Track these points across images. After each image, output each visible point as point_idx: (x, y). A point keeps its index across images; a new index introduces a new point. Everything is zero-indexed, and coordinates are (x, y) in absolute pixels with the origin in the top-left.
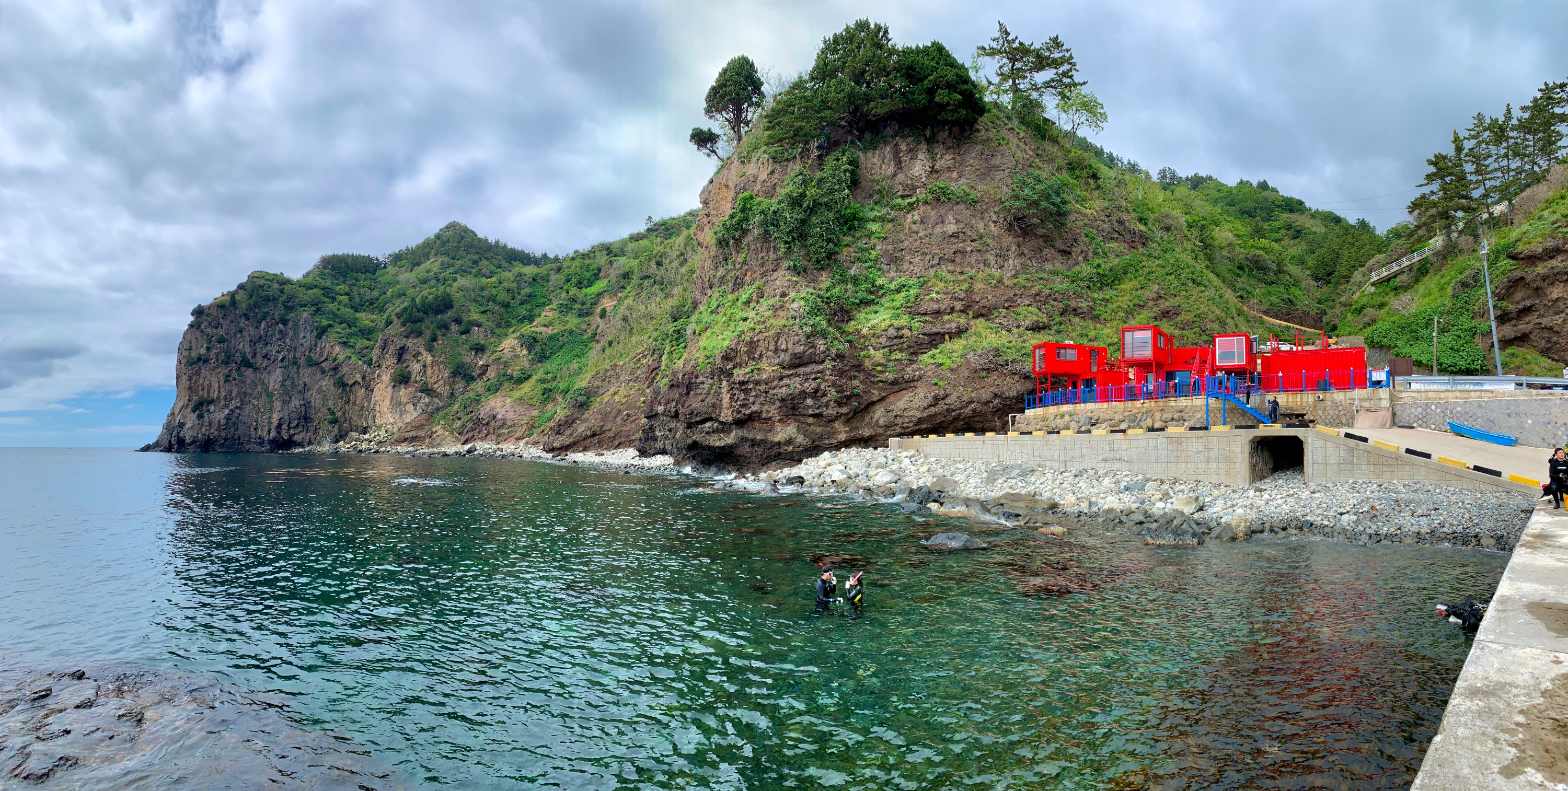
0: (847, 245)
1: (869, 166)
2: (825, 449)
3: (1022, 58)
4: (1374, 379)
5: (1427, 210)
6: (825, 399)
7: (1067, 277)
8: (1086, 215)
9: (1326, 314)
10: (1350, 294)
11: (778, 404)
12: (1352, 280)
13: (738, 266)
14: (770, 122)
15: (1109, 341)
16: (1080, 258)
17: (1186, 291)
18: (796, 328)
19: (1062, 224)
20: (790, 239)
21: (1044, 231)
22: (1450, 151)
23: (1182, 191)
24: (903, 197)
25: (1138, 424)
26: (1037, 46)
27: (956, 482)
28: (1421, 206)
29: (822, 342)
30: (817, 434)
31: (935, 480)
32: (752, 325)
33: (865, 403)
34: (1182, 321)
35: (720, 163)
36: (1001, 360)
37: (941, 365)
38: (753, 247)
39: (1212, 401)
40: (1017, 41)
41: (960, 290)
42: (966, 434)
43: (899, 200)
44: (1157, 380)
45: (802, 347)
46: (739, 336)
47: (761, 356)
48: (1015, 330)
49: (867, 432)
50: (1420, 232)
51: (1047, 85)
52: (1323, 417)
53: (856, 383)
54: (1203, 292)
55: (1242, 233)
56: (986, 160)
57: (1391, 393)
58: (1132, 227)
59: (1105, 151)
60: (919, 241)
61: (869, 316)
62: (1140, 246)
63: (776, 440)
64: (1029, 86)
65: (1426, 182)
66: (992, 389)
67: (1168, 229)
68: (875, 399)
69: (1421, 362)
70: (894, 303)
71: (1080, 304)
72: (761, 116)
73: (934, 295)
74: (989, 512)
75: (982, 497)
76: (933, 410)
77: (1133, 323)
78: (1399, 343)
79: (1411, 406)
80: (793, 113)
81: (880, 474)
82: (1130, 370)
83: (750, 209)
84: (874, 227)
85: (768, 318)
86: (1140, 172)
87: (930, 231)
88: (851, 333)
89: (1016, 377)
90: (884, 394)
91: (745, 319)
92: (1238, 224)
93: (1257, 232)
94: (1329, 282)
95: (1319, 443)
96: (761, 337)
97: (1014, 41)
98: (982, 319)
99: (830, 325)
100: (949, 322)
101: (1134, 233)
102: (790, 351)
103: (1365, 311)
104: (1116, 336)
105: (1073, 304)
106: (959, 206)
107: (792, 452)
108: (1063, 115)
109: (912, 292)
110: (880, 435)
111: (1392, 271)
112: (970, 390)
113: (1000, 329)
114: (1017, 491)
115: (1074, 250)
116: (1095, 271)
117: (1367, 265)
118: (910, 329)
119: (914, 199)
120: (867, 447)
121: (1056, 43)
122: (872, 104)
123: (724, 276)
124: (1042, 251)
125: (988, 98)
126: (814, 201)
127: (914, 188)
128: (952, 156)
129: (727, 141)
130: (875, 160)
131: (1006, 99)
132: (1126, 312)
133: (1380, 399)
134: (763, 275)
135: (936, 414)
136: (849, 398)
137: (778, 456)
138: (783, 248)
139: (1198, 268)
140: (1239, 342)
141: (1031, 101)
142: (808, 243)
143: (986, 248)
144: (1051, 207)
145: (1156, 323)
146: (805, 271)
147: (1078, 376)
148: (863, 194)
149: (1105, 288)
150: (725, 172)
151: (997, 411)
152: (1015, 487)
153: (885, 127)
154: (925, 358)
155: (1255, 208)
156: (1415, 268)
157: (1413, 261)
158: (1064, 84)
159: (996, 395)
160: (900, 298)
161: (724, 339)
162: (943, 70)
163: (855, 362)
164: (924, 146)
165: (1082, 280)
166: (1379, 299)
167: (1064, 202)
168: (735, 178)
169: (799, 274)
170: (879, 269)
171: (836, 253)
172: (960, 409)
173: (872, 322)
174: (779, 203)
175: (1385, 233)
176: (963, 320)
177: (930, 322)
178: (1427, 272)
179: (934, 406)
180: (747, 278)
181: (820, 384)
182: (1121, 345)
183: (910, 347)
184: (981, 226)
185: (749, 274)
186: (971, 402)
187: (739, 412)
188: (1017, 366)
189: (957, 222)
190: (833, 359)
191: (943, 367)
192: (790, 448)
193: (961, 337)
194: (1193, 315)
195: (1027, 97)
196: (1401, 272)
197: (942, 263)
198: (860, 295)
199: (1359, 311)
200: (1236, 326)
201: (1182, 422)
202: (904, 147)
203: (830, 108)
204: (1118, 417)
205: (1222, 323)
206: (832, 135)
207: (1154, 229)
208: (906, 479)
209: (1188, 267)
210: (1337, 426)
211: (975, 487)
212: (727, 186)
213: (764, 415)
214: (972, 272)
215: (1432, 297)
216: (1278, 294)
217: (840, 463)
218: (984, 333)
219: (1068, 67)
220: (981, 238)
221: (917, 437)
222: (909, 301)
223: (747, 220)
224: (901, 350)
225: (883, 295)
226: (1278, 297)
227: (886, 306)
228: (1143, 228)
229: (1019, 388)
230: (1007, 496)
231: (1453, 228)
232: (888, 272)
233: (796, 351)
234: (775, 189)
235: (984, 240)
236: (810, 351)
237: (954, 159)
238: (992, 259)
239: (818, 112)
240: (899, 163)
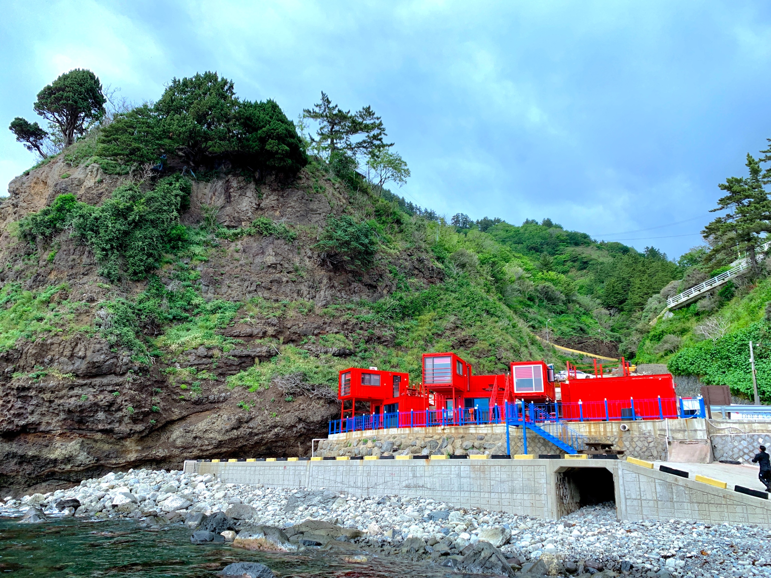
0: (167, 262)
1: (200, 195)
2: (111, 469)
3: (340, 123)
4: (685, 408)
5: (724, 233)
6: (120, 414)
7: (372, 308)
8: (390, 255)
9: (620, 341)
10: (646, 321)
11: (62, 416)
12: (647, 307)
13: (42, 263)
14: (106, 136)
15: (410, 367)
16: (385, 292)
17: (481, 321)
18: (99, 335)
19: (369, 262)
20: (108, 247)
21: (353, 267)
22: (746, 174)
23: (474, 233)
24: (228, 227)
25: (439, 451)
26: (353, 113)
27: (253, 509)
28: (718, 230)
29: (127, 353)
30: (103, 452)
31: (231, 506)
32: (47, 327)
33: (164, 421)
34: (478, 350)
35: (41, 159)
36: (307, 385)
37: (248, 387)
38: (64, 247)
39: (512, 429)
40: (337, 109)
41: (273, 316)
42: (268, 460)
43: (225, 230)
44: (456, 407)
45: (102, 357)
46: (29, 336)
47: (52, 361)
48: (323, 356)
49: (161, 453)
50: (719, 256)
51: (359, 145)
52: (631, 449)
53: (156, 399)
54: (497, 322)
55: (531, 267)
56: (305, 204)
57: (707, 424)
58: (431, 265)
59: (406, 201)
60: (240, 268)
61: (181, 333)
62: (438, 281)
63: (52, 456)
64: (345, 145)
65: (720, 206)
66: (297, 413)
67: (463, 266)
68: (175, 417)
69: (738, 390)
70: (208, 323)
71: (384, 333)
72: (98, 128)
73: (248, 319)
74: (288, 540)
75: (281, 525)
76: (235, 433)
77: (432, 350)
78: (709, 371)
79: (733, 439)
80: (133, 134)
81: (170, 499)
82: (430, 396)
83: (69, 211)
84: (197, 250)
85: (69, 321)
86: (437, 219)
87: (251, 260)
88: (159, 348)
89: (321, 402)
90: (185, 413)
91: (40, 319)
92: (526, 259)
93: (545, 265)
94: (622, 310)
95: (630, 476)
96: (55, 340)
97: (334, 108)
98: (291, 345)
99: (138, 337)
100: (261, 345)
101: (433, 270)
102: (88, 359)
103: (665, 337)
104: (416, 362)
105: (377, 332)
106: (279, 241)
107: (70, 472)
108: (373, 171)
109: (227, 314)
110: (175, 456)
111: (691, 296)
112: (275, 414)
113: (308, 355)
114: (318, 519)
115: (380, 284)
116: (398, 303)
117: (662, 291)
118: (221, 350)
119: (239, 230)
120: (159, 469)
121: (368, 112)
122: (210, 143)
123: (23, 271)
124: (350, 285)
125: (310, 152)
126: (141, 216)
127: (240, 221)
128: (276, 198)
129: (54, 141)
130: (206, 191)
131: (325, 155)
132: (426, 341)
133: (696, 430)
134: (71, 277)
135: (238, 438)
136: (146, 414)
137: (51, 476)
138: (99, 254)
139: (491, 300)
140: (536, 370)
141: (346, 158)
142: (128, 254)
143: (300, 279)
144: (360, 246)
145: (453, 351)
146: (119, 280)
147: (381, 401)
148: (191, 219)
149: (406, 318)
150: (46, 169)
151: (301, 436)
152: (316, 514)
153: (220, 165)
154: (233, 379)
155: (542, 244)
156: (717, 292)
157: (714, 285)
158: (374, 145)
159: (300, 420)
160: (215, 319)
161: (8, 338)
162: (274, 124)
163: (158, 378)
164: (252, 186)
165: (386, 311)
166: (679, 325)
167: (372, 243)
168: (57, 177)
169: (112, 282)
170: (197, 289)
171: (155, 268)
172: (263, 433)
173: (183, 339)
174: (103, 211)
175: (679, 259)
176: (274, 345)
177: (242, 345)
178: (733, 296)
179: (237, 429)
180: (52, 277)
181: (117, 397)
182: (421, 372)
183: (219, 367)
184: (297, 260)
185: (54, 273)
186: (275, 427)
187: (11, 422)
188: (323, 391)
189: (276, 254)
190: (136, 373)
191: (251, 390)
192: (69, 467)
193: (270, 361)
194: (488, 344)
195: (343, 155)
196: (702, 297)
197: (259, 289)
198: (174, 311)
199: (658, 337)
200: (531, 354)
201: (482, 450)
202: (234, 184)
203: (170, 138)
204: (419, 443)
205: (516, 351)
206: (168, 162)
207: (451, 266)
208: (199, 505)
209: (482, 299)
210: (647, 459)
211: (273, 515)
212: (45, 183)
213: (42, 428)
214: (286, 301)
215: (742, 322)
216: (569, 323)
217: (125, 485)
218: (293, 358)
219: (379, 131)
220: (297, 270)
221: (215, 461)
222: (223, 323)
223: (63, 220)
224: (209, 370)
225: (198, 314)
226: (568, 327)
227: (199, 324)
228: (440, 265)
229: (323, 413)
230: (308, 524)
231: (758, 249)
232: (206, 292)
233: (95, 360)
234: (100, 197)
235: (300, 272)
236: (112, 361)
237: (278, 200)
238: (304, 289)
239: (158, 140)
240: (228, 198)
